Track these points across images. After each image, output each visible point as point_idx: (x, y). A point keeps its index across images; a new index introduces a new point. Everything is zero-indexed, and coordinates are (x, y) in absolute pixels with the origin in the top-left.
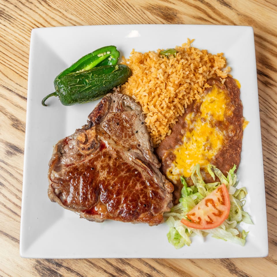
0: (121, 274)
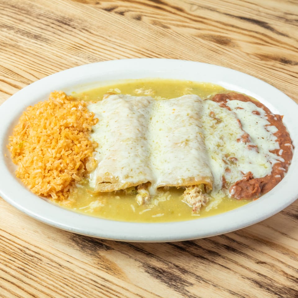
0: (189, 245)
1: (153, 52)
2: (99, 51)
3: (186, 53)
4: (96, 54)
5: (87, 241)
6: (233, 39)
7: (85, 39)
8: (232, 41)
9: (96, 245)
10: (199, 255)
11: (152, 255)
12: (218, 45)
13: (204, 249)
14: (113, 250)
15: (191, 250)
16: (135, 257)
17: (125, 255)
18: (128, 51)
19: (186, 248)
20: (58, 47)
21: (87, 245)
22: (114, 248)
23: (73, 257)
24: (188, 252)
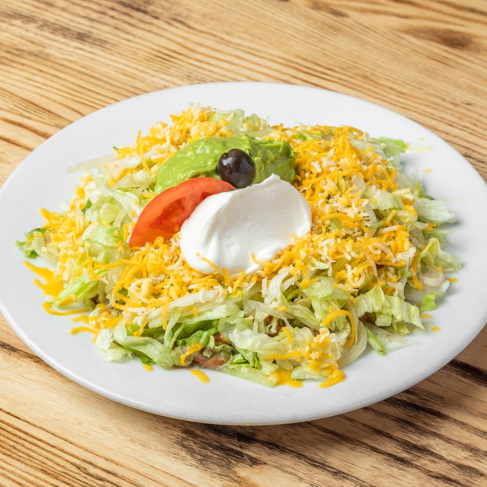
1: (317, 64)
2: (208, 64)
3: (384, 65)
4: (204, 69)
5: (211, 447)
6: (476, 37)
7: (179, 40)
8: (474, 40)
9: (230, 455)
10: (441, 475)
11: (344, 475)
12: (446, 48)
13: (449, 462)
14: (264, 466)
15: (422, 464)
16: (311, 480)
17: (290, 476)
18: (268, 63)
19: (412, 460)
20: (127, 56)
21: (212, 455)
22: (267, 462)
23: (184, 481)
24: (417, 467)
